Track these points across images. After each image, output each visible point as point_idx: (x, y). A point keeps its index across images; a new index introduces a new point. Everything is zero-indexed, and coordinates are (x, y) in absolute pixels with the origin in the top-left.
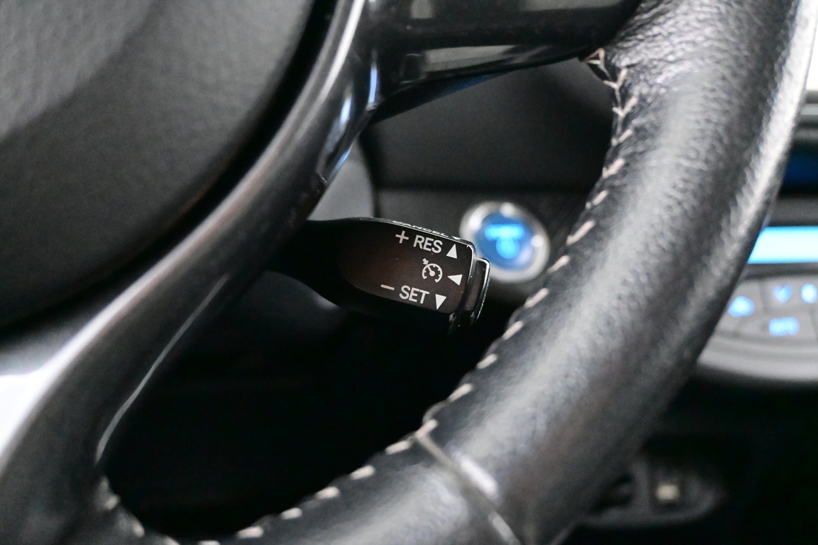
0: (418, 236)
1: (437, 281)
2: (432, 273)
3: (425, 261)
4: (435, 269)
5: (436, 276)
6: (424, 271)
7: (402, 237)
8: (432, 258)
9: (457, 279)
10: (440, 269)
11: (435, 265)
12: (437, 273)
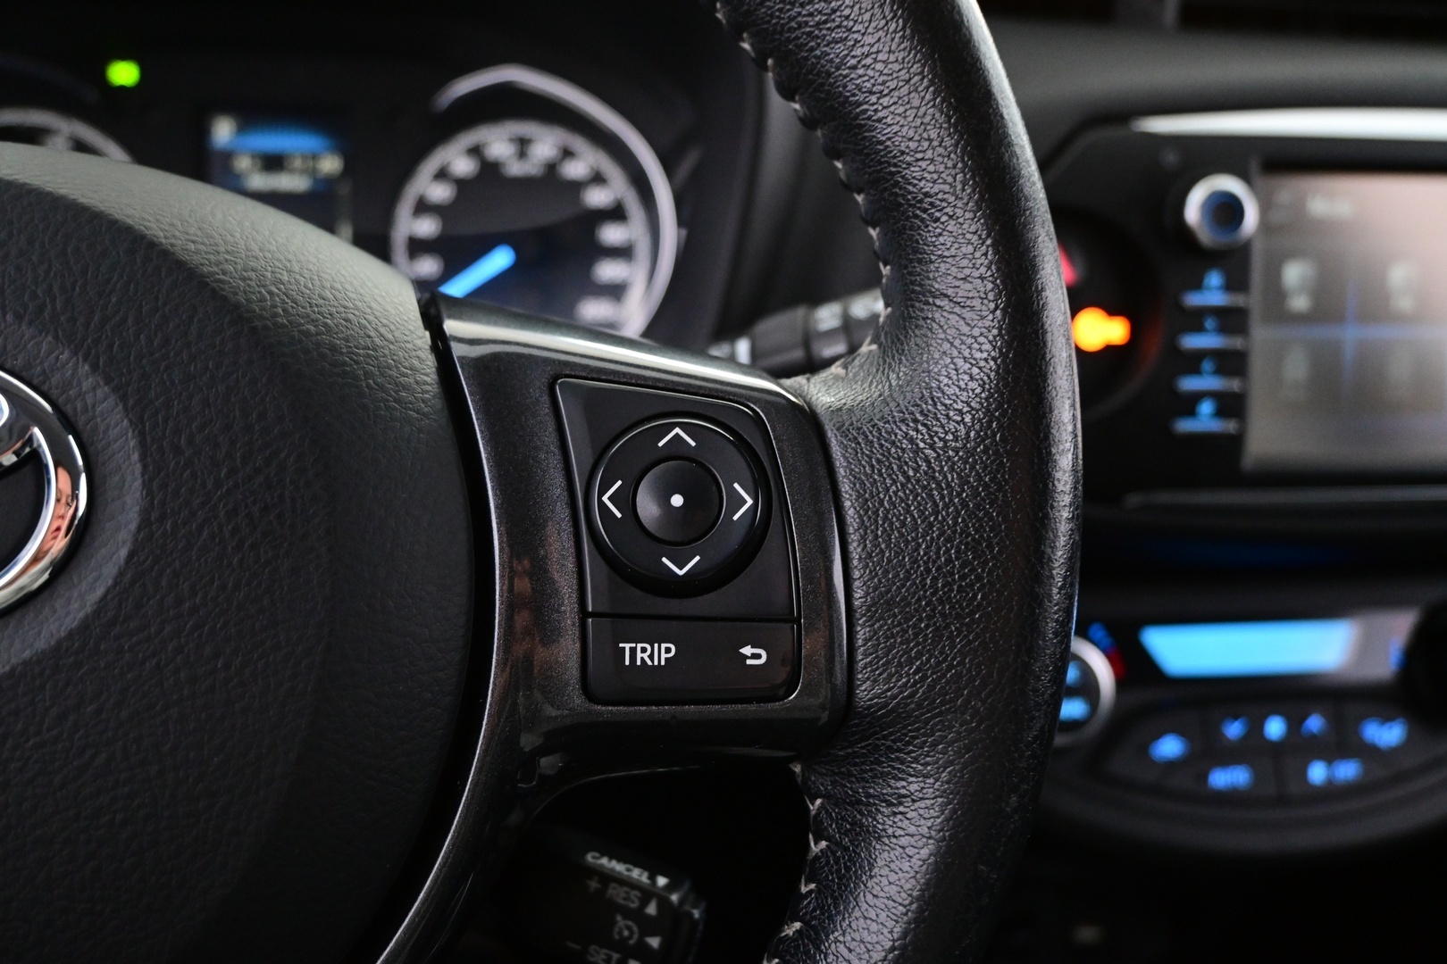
0: (613, 885)
1: (632, 942)
2: (626, 933)
3: (619, 918)
4: (629, 928)
5: (630, 937)
6: (616, 929)
7: (594, 884)
8: (628, 914)
9: (654, 942)
10: (635, 929)
11: (630, 923)
12: (632, 932)
